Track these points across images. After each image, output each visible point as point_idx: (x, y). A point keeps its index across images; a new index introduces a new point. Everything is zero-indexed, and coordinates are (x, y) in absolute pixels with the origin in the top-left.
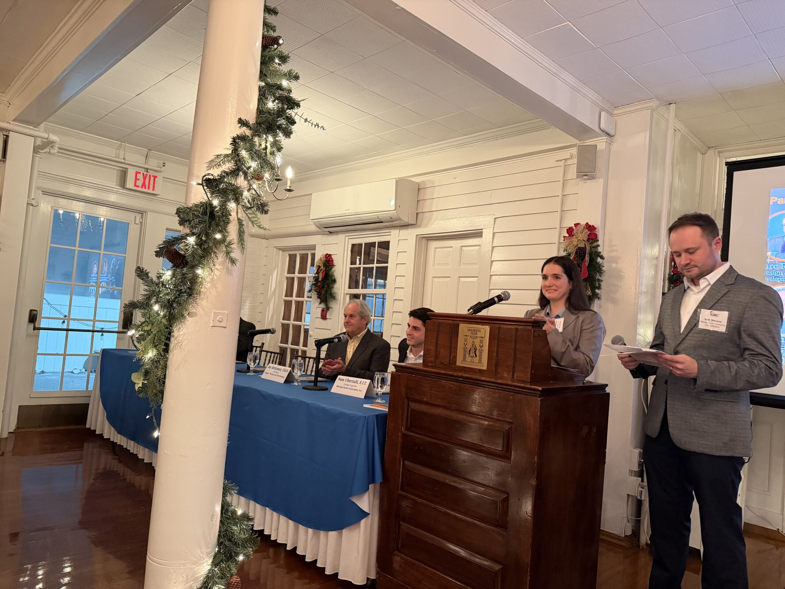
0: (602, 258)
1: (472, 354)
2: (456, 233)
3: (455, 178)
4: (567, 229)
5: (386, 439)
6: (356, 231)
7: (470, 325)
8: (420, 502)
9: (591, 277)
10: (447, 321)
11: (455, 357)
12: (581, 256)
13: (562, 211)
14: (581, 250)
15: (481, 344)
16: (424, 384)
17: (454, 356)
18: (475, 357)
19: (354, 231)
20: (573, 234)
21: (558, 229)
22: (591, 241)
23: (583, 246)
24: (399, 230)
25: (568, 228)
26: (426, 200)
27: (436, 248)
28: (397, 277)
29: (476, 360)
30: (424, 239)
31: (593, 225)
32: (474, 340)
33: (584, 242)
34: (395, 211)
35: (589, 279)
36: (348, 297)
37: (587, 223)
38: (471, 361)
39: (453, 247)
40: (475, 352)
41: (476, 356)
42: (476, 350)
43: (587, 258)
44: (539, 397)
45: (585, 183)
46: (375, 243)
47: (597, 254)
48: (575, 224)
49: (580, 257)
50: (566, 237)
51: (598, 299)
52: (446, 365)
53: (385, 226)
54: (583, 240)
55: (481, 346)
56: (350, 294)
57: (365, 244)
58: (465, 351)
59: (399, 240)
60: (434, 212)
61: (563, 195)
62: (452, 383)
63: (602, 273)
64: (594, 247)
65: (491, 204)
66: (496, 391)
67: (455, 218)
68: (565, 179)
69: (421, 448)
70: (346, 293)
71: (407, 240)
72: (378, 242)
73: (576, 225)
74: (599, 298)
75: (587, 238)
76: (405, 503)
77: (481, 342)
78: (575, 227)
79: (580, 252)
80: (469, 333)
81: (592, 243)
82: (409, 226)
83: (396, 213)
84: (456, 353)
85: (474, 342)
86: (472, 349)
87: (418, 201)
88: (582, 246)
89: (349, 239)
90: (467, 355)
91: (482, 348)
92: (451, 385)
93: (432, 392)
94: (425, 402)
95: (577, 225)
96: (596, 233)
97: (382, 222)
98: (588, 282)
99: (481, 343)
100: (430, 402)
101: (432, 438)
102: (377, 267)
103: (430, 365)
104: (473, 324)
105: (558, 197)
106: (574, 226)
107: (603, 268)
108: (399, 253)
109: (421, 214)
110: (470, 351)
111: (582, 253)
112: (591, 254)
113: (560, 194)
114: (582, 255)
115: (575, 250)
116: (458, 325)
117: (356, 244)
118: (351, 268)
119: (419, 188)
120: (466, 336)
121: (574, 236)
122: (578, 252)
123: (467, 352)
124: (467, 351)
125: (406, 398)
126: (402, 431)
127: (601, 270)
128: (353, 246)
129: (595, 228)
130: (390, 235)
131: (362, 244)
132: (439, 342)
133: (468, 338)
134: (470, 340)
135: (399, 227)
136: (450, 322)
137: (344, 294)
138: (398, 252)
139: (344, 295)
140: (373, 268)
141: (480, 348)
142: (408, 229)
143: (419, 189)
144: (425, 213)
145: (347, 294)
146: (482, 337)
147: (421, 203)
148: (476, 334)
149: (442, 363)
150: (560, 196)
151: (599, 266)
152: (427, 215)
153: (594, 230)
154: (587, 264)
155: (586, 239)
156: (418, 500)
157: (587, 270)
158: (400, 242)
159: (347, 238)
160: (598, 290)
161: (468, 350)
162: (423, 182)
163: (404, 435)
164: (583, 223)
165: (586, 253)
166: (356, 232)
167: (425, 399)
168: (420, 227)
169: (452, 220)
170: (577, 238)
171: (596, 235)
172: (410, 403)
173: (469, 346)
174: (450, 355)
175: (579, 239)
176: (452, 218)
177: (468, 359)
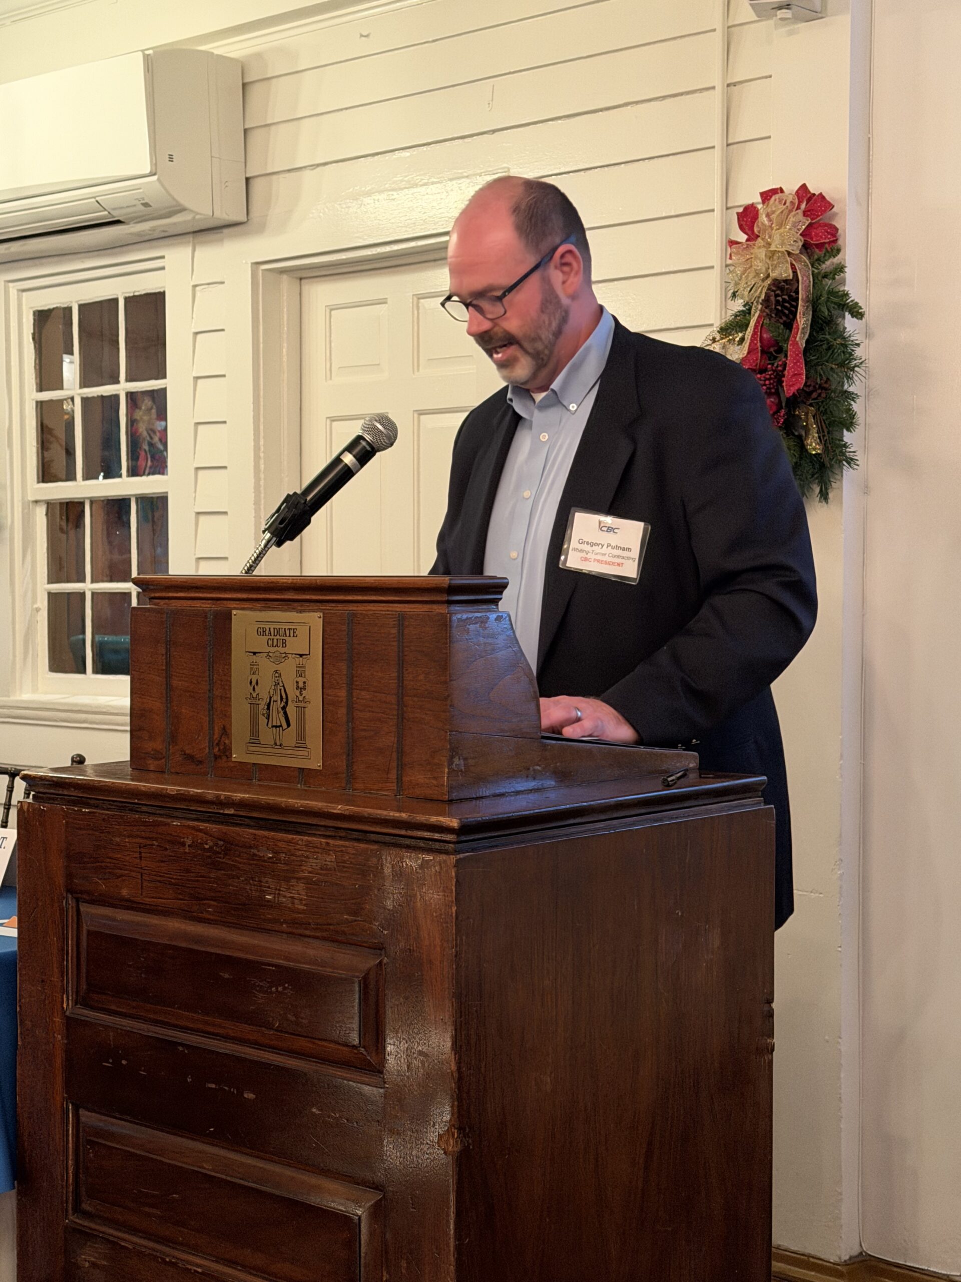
0: (857, 313)
1: (277, 718)
2: (387, 249)
3: (367, 36)
4: (738, 214)
5: (17, 1042)
6: (44, 260)
7: (263, 613)
8: (131, 1247)
9: (821, 387)
10: (197, 604)
11: (225, 732)
12: (782, 311)
13: (728, 145)
14: (782, 289)
15: (301, 680)
16: (118, 840)
17: (224, 728)
18: (285, 725)
19: (36, 261)
20: (756, 230)
21: (717, 214)
22: (818, 253)
23: (788, 274)
24: (189, 250)
25: (741, 210)
26: (273, 128)
27: (331, 310)
28: (200, 427)
29: (290, 736)
30: (285, 277)
31: (821, 196)
32: (276, 667)
33: (789, 259)
34: (155, 178)
35: (814, 395)
36: (40, 514)
37: (804, 187)
38: (276, 744)
39: (389, 301)
40: (284, 708)
41: (289, 725)
42: (287, 703)
43: (803, 320)
44: (456, 852)
45: (791, 33)
46: (115, 301)
47: (835, 300)
48: (762, 194)
49: (779, 313)
50: (737, 243)
51: (849, 463)
52: (201, 762)
53: (138, 234)
54: (789, 253)
55: (301, 685)
56: (49, 504)
57: (82, 307)
58: (254, 706)
59: (195, 286)
60: (307, 173)
61: (728, 85)
62: (203, 825)
63: (853, 369)
64: (825, 276)
65: (494, 131)
66: (331, 842)
67: (380, 192)
68: (730, 24)
69: (124, 1062)
70: (31, 498)
71: (223, 283)
72: (127, 300)
73: (766, 196)
74: (852, 459)
75: (801, 244)
76: (87, 1257)
77: (301, 671)
78: (764, 202)
79: (777, 296)
80: (260, 644)
81: (820, 261)
82: (226, 231)
83: (158, 184)
84: (227, 715)
85: (280, 675)
86: (274, 698)
87: (246, 131)
88: (784, 275)
89: (24, 290)
90: (262, 720)
91: (304, 692)
92: (201, 834)
93: (144, 863)
94: (128, 900)
95: (771, 197)
96: (834, 223)
97: (117, 222)
98: (811, 405)
99: (300, 676)
100: (138, 899)
101: (156, 1022)
102: (131, 396)
103: (152, 768)
104: (274, 609)
105: (711, 92)
106: (759, 199)
107: (858, 352)
108: (199, 336)
109: (262, 179)
110: (268, 708)
111: (784, 299)
112: (814, 304)
113: (716, 80)
114: (786, 308)
115: (764, 291)
116: (228, 617)
117: (50, 311)
118: (40, 405)
119: (246, 80)
120: (255, 653)
121: (759, 240)
122: (773, 298)
123: (261, 712)
124: (261, 707)
125: (69, 891)
126: (64, 1012)
127: (850, 356)
128: (42, 317)
129: (830, 206)
130: (163, 268)
131: (69, 310)
132: (175, 682)
133: (261, 660)
134: (267, 667)
135: (190, 238)
136: (206, 606)
137: (23, 504)
138: (196, 333)
139: (23, 509)
140: (116, 397)
141: (297, 693)
142: (221, 240)
143: (244, 85)
144: (275, 177)
145: (36, 502)
146: (301, 655)
147: (256, 138)
148: (284, 643)
149: (190, 758)
150: (719, 89)
151: (845, 346)
152: (282, 184)
153: (825, 211)
154: (801, 338)
155: (796, 249)
156: (124, 1240)
157: (802, 361)
158: (198, 294)
159: (13, 289)
160: (848, 430)
161: (263, 706)
162: (259, 56)
163: (71, 1023)
164: (791, 187)
165: (797, 299)
166: (42, 265)
167: (125, 892)
168: (261, 229)
169: (367, 200)
170: (769, 244)
171: (837, 230)
172: (82, 909)
173: (265, 690)
174: (212, 728)
175: (773, 248)
176: (369, 194)
177: (267, 735)
